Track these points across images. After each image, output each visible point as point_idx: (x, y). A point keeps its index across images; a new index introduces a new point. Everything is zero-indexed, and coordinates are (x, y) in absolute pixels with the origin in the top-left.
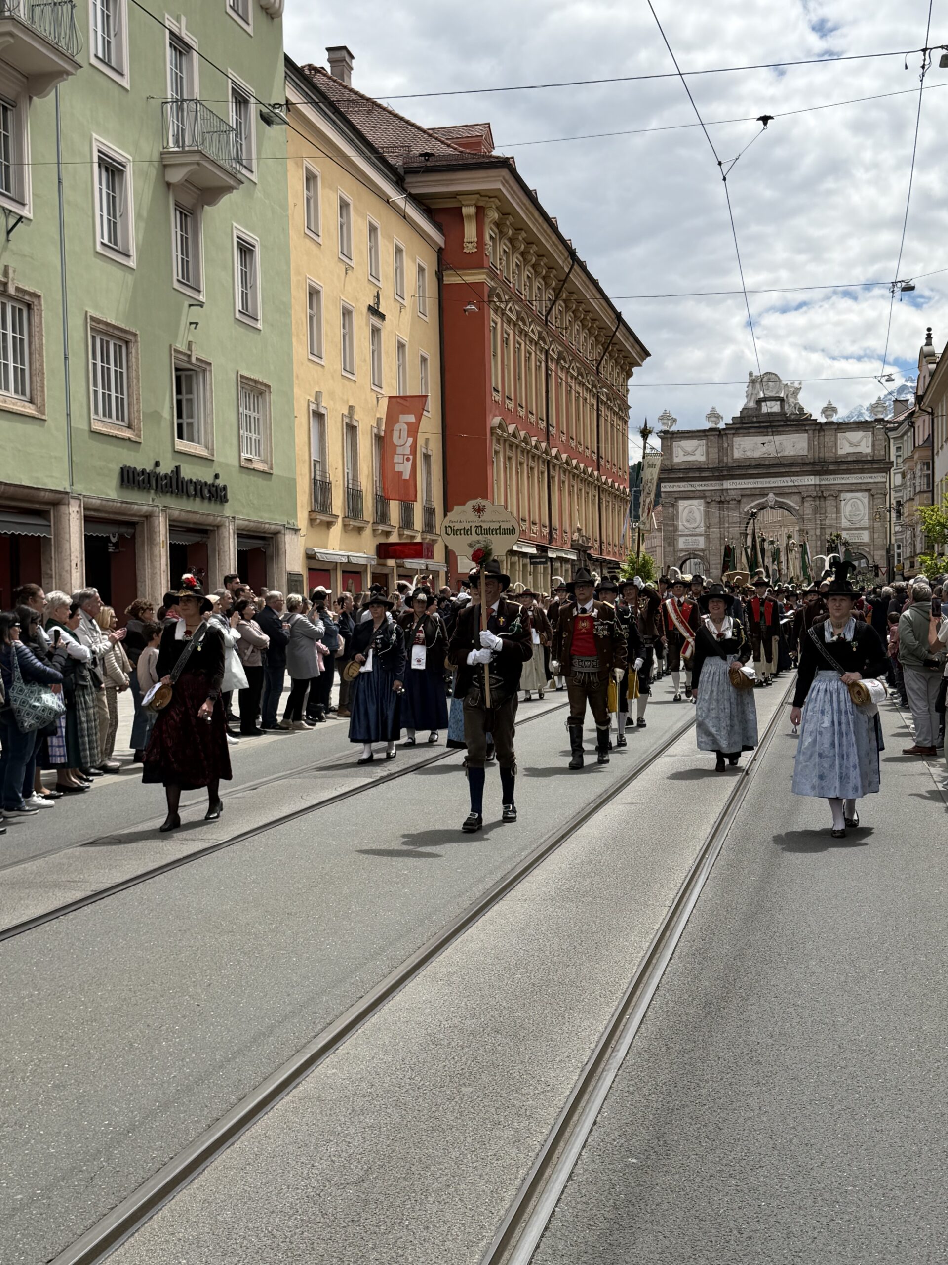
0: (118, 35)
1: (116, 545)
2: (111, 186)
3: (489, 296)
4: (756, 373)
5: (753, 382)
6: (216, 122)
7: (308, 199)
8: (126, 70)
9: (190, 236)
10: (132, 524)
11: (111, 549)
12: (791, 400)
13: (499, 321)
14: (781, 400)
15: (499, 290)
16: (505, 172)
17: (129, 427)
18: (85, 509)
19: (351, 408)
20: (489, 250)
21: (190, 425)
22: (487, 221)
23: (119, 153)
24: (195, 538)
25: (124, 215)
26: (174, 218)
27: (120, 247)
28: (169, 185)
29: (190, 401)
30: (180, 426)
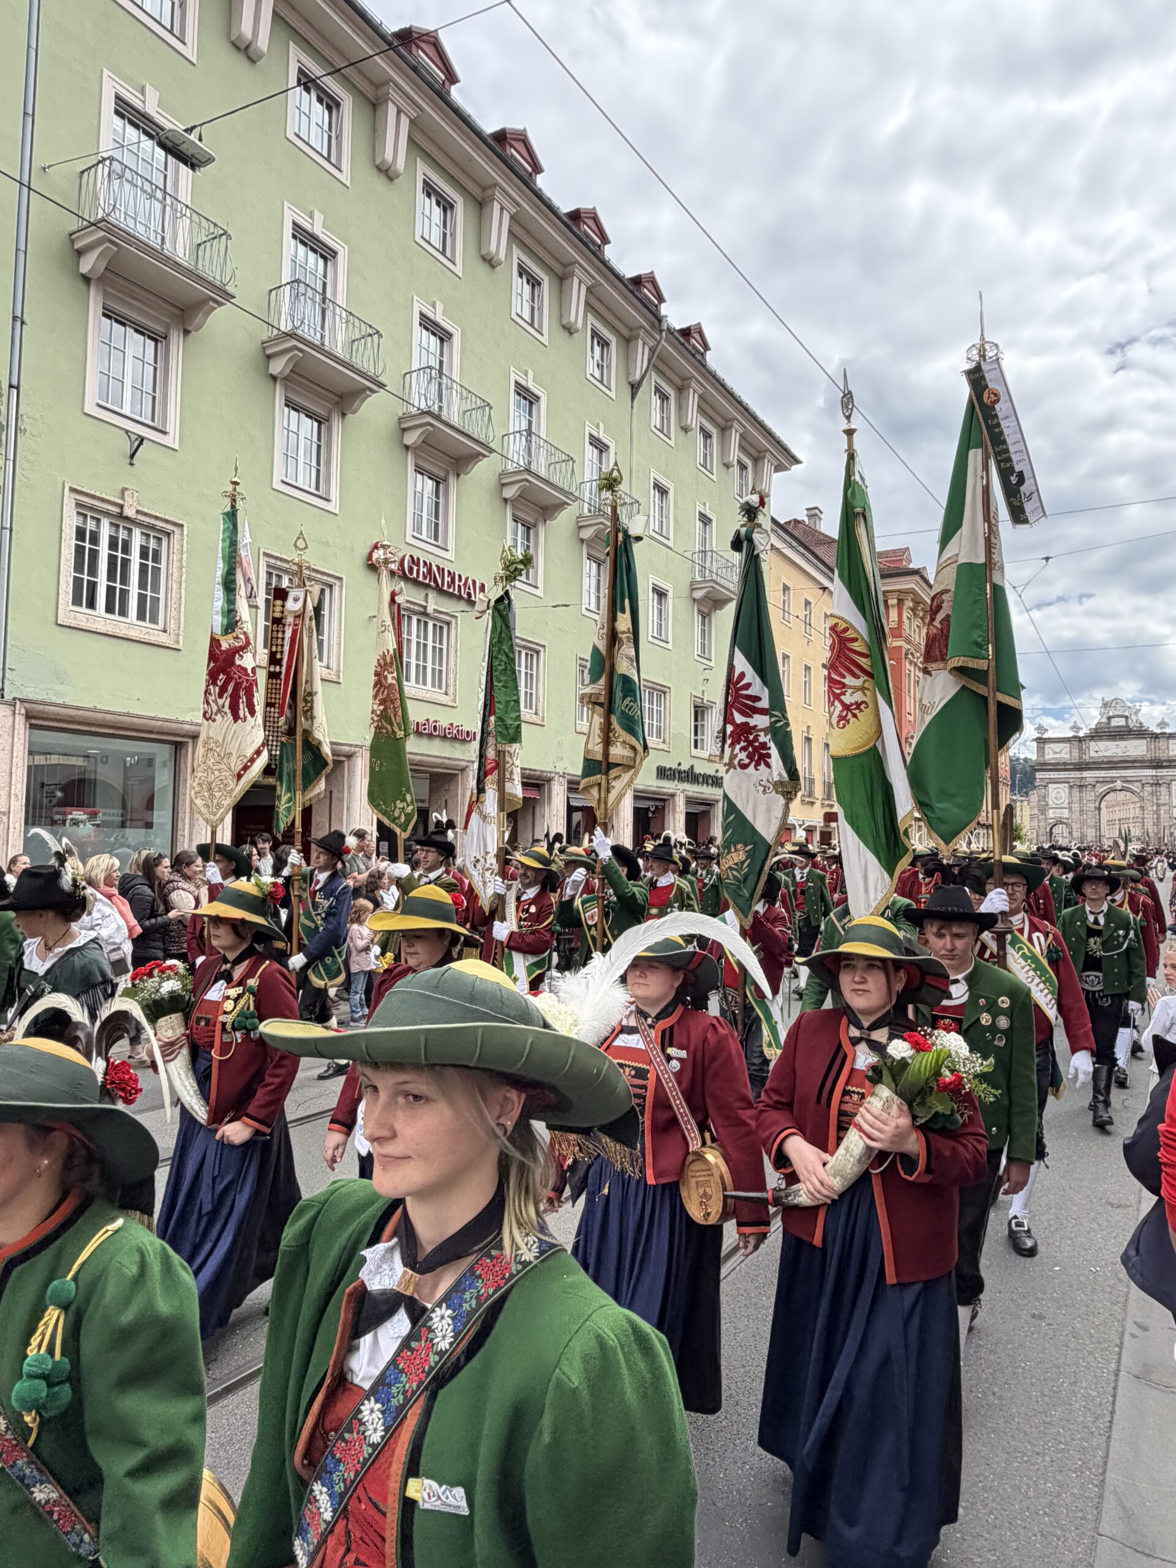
0: (667, 517)
1: (653, 812)
2: (660, 603)
3: (906, 654)
4: (1108, 699)
5: (1106, 705)
6: (724, 562)
7: (784, 602)
8: (671, 537)
9: (706, 628)
10: (664, 800)
11: (650, 815)
12: (1134, 717)
13: (912, 669)
14: (1127, 717)
15: (912, 650)
16: (917, 578)
17: (664, 742)
18: (635, 791)
19: (808, 727)
20: (906, 625)
21: (702, 740)
22: (905, 608)
23: (664, 585)
24: (703, 808)
25: (667, 619)
26: (698, 619)
27: (663, 637)
28: (694, 600)
29: (703, 726)
30: (696, 741)
